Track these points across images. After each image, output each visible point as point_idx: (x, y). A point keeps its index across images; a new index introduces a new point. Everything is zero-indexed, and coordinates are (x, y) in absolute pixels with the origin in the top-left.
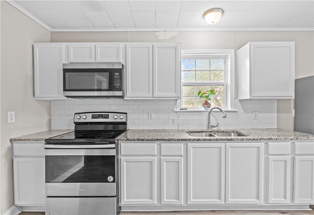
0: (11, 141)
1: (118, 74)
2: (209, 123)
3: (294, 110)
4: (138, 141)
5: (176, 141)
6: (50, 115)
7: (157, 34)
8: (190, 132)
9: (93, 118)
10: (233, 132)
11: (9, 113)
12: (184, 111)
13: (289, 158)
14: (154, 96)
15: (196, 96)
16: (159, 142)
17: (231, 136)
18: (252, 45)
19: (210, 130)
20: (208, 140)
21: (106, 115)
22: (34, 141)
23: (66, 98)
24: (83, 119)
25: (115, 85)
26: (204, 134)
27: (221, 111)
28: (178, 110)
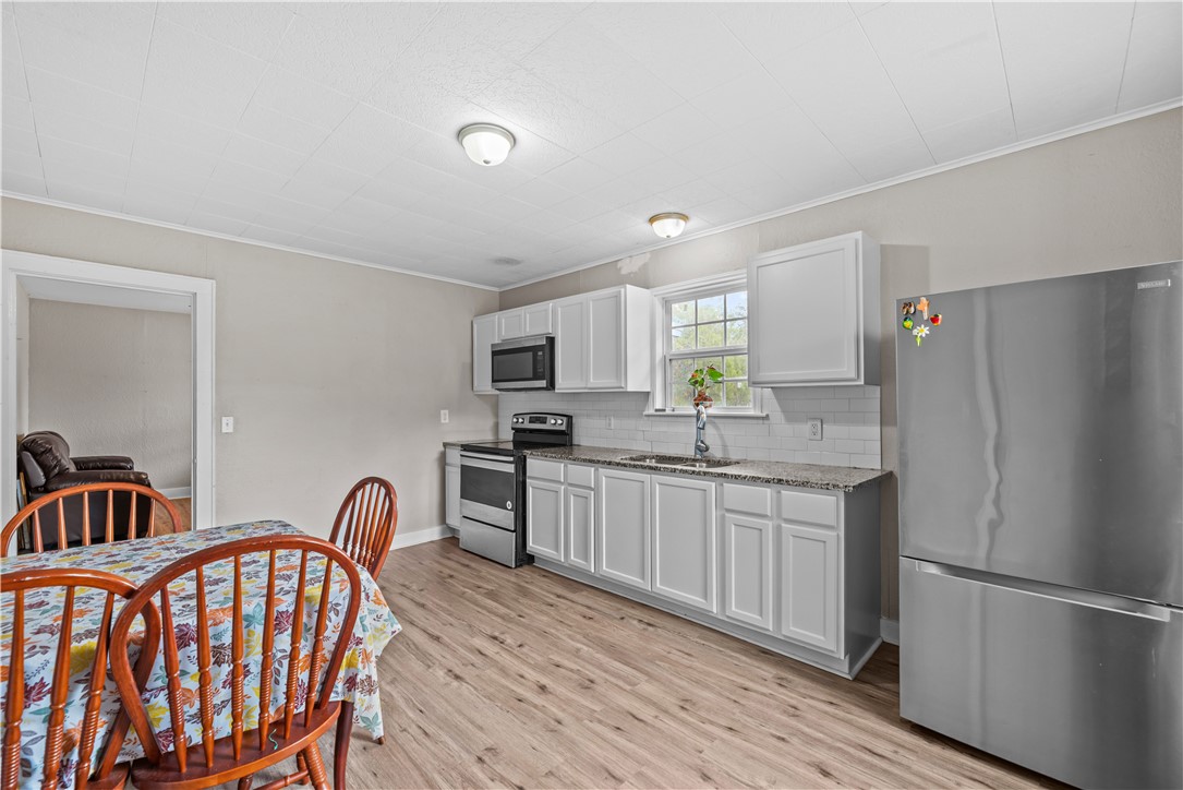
0: (445, 445)
6: (496, 415)
7: (619, 264)
8: (632, 459)
9: (531, 422)
11: (442, 412)
12: (660, 414)
13: (769, 525)
21: (545, 417)
23: (498, 392)
25: (538, 370)
28: (652, 412)
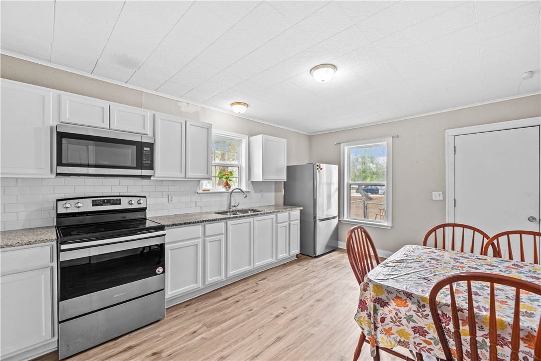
1: (148, 149)
2: (230, 203)
3: (283, 190)
4: (185, 225)
5: (220, 221)
7: (179, 104)
9: (93, 205)
10: (249, 210)
12: (206, 192)
13: (287, 224)
14: (187, 176)
15: (215, 177)
16: (203, 223)
17: (248, 213)
18: (264, 137)
19: (232, 210)
20: (233, 218)
21: (117, 199)
22: (22, 245)
24: (75, 208)
25: (144, 162)
26: (228, 213)
27: (243, 192)
28: (201, 191)
